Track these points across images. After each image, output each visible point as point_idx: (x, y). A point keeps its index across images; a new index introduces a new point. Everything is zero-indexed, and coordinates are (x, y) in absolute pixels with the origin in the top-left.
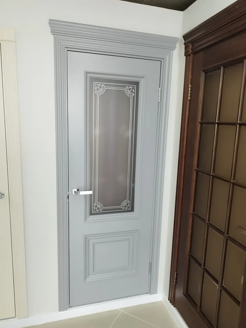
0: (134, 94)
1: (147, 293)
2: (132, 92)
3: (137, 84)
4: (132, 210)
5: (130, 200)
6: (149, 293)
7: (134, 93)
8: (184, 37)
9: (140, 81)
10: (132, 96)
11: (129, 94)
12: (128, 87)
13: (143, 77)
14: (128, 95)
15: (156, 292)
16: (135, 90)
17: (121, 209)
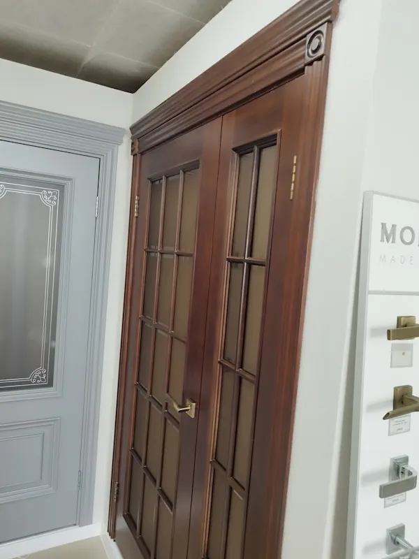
0: (55, 203)
1: (75, 525)
2: (52, 199)
4: (50, 384)
5: (45, 368)
6: (77, 523)
7: (56, 201)
8: (131, 129)
9: (66, 184)
10: (52, 205)
11: (47, 201)
12: (45, 191)
13: (70, 179)
14: (46, 203)
15: (89, 522)
16: (57, 196)
17: (30, 382)
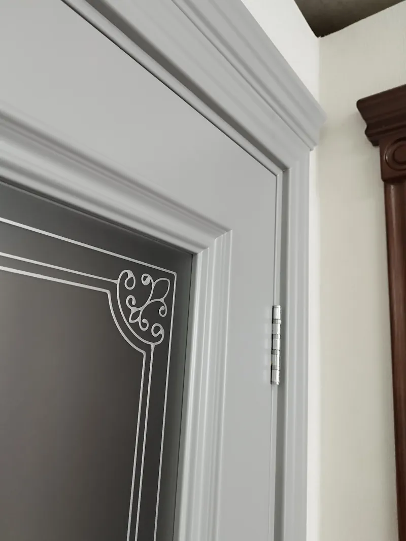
0: (162, 332)
2: (152, 314)
9: (202, 247)
10: (153, 345)
12: (130, 275)
16: (169, 301)
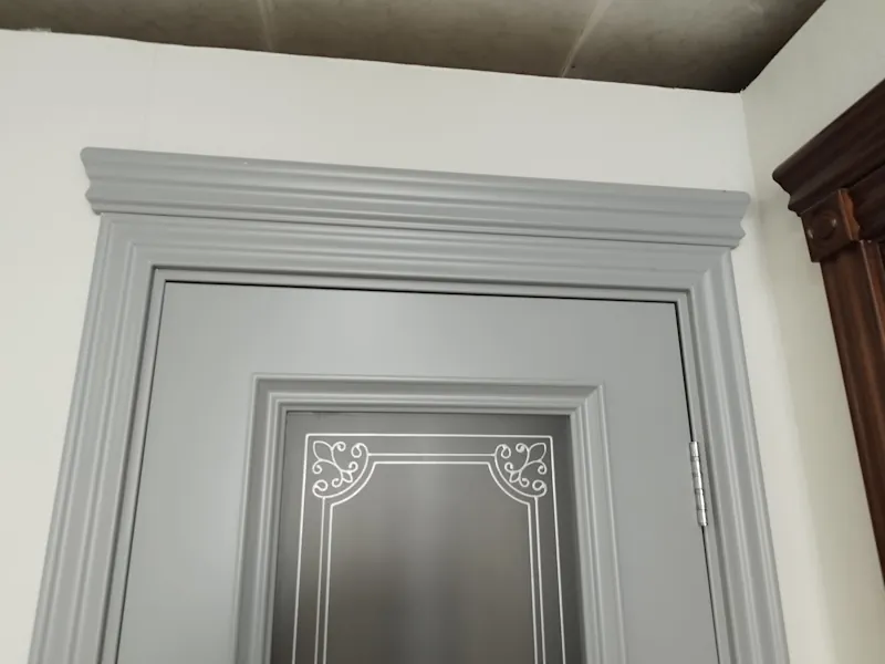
0: (544, 486)
2: (531, 473)
3: (558, 426)
7: (547, 478)
9: (574, 409)
10: (536, 498)
11: (516, 485)
12: (505, 447)
13: (586, 390)
14: (513, 492)
16: (547, 461)
